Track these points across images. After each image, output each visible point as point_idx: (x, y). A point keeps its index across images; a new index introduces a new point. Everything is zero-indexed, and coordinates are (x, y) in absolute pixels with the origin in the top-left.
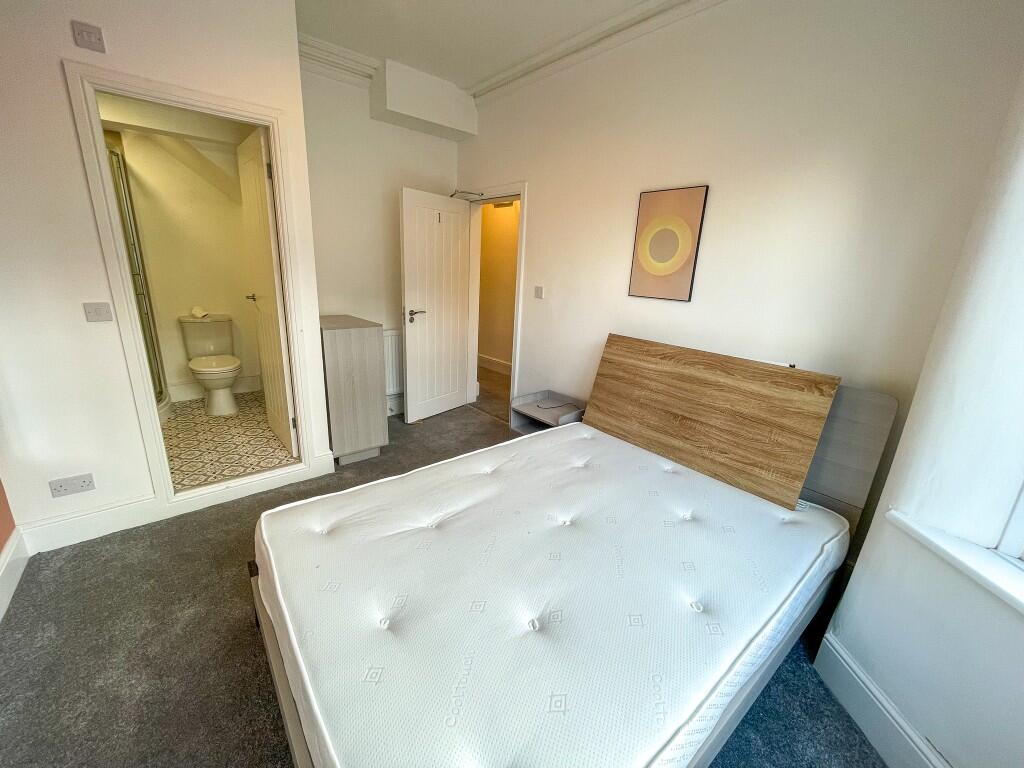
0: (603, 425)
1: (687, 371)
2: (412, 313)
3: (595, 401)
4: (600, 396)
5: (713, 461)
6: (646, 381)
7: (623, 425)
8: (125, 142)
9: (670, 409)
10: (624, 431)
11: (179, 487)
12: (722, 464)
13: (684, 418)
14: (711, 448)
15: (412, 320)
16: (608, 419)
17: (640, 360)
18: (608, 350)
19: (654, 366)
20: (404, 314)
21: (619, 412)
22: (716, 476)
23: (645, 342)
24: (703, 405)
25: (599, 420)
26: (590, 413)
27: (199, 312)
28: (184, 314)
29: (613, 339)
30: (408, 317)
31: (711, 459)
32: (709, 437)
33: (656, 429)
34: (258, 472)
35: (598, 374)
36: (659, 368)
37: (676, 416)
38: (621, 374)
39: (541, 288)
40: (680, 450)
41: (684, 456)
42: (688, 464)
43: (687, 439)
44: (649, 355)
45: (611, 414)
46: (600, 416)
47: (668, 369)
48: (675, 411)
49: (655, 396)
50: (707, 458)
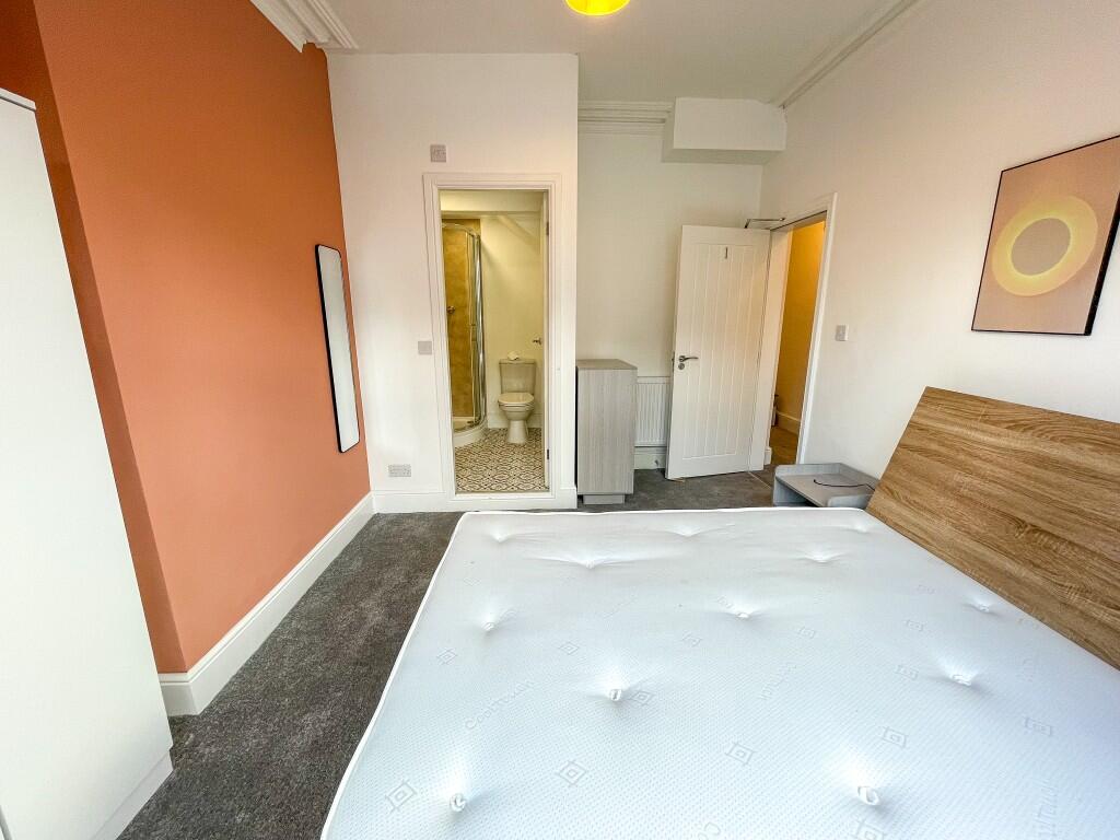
0: (896, 520)
1: (1055, 452)
2: (683, 359)
3: (888, 483)
4: (897, 476)
5: (1085, 616)
6: (977, 463)
7: (924, 523)
8: (482, 226)
9: (1012, 511)
10: (926, 532)
11: (460, 489)
12: (1102, 624)
13: (1036, 529)
14: (1084, 591)
15: (681, 367)
16: (905, 512)
17: (971, 428)
18: (924, 412)
19: (992, 440)
20: (673, 360)
21: (925, 504)
22: (1085, 643)
23: (985, 401)
24: (1081, 513)
25: (891, 512)
26: (879, 498)
27: (513, 356)
28: (503, 357)
29: (932, 396)
30: (677, 363)
31: (1082, 612)
32: (1081, 570)
33: (980, 540)
34: (515, 491)
35: (900, 445)
36: (1003, 442)
37: (1021, 524)
38: (934, 446)
39: (844, 328)
40: (1018, 581)
41: (1025, 594)
42: (1031, 608)
43: (1036, 566)
44: (985, 422)
45: (909, 504)
46: (893, 504)
47: (1018, 445)
48: (1021, 515)
49: (987, 487)
50: (1073, 608)
